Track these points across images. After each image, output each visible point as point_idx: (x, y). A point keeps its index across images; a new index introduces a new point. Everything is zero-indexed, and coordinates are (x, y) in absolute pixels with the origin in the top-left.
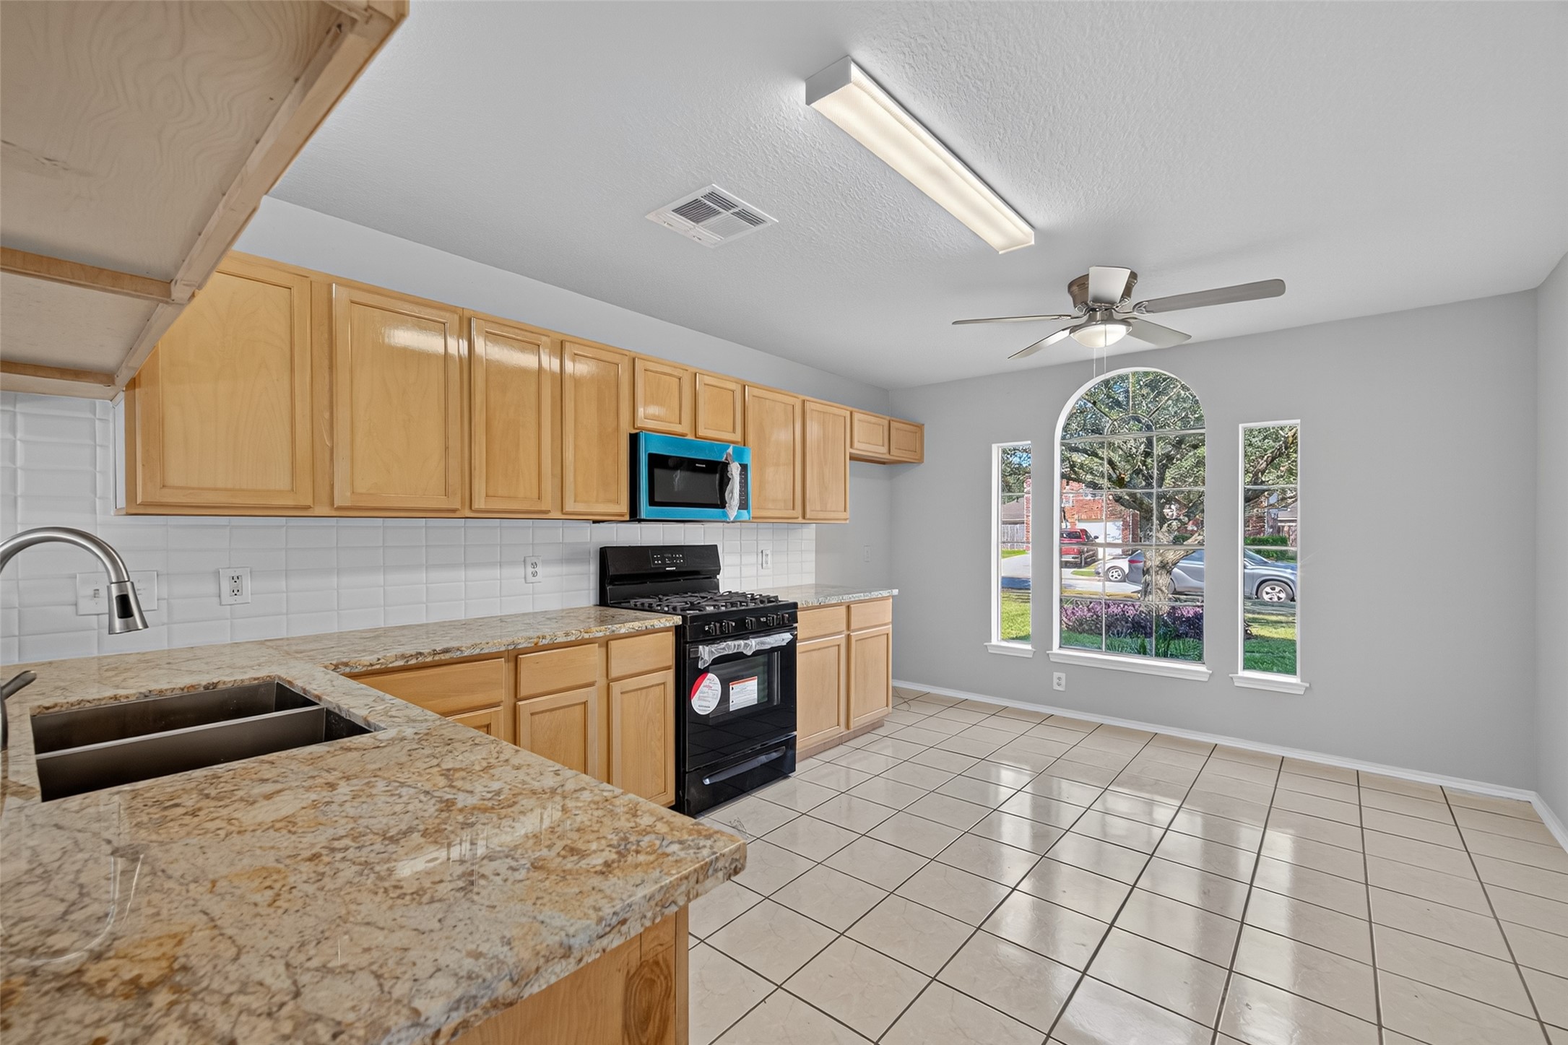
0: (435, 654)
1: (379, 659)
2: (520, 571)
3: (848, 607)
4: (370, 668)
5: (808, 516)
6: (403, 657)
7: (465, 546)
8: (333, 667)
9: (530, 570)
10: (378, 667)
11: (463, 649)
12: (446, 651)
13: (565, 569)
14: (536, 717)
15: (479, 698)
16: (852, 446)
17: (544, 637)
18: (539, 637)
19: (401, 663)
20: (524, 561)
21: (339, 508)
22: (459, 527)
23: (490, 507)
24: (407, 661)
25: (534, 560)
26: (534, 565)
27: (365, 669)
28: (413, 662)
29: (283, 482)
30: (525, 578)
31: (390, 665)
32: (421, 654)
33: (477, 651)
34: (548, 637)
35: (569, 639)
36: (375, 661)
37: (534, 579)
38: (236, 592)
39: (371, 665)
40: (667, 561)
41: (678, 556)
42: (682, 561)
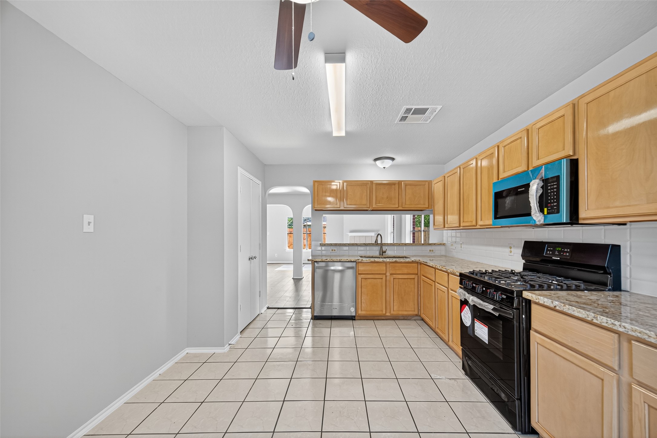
9: (510, 250)
20: (509, 246)
25: (512, 246)
30: (508, 253)
40: (557, 253)
41: (566, 250)
42: (568, 254)
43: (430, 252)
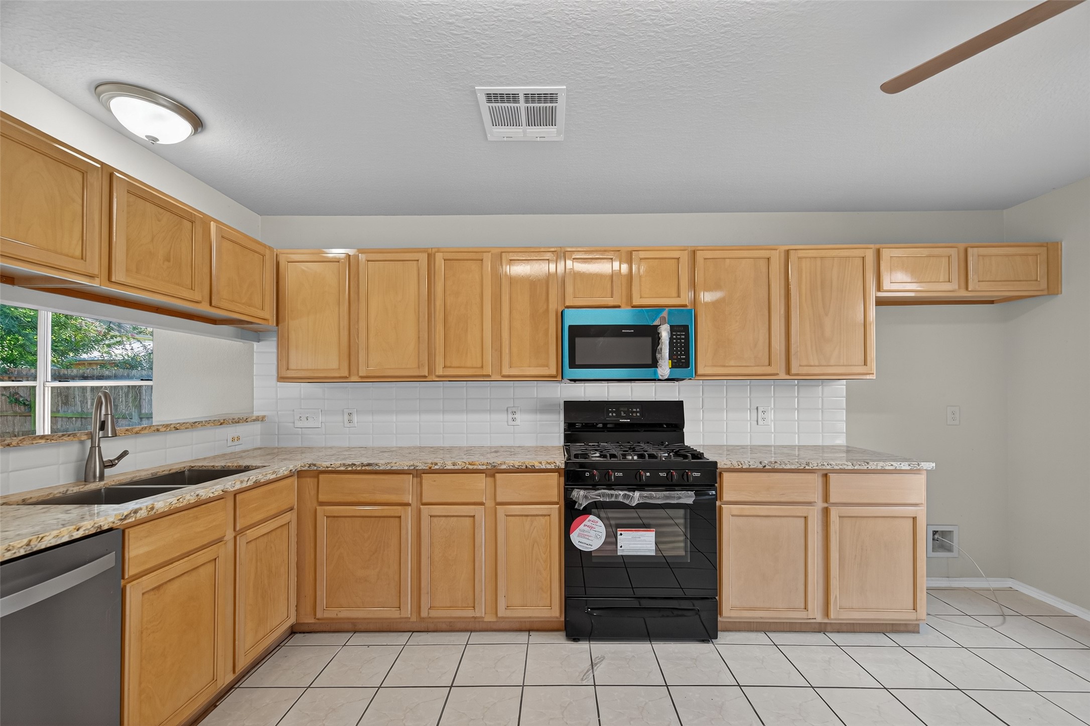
0: (362, 466)
1: (331, 465)
2: (503, 417)
3: (825, 476)
4: (326, 469)
5: (793, 371)
6: (344, 465)
7: (467, 399)
8: (308, 466)
9: (510, 416)
10: (330, 469)
11: (380, 465)
12: (369, 465)
13: (539, 417)
14: (435, 519)
15: (393, 498)
16: (879, 288)
17: (436, 464)
18: (432, 464)
19: (342, 468)
20: (507, 410)
21: (362, 377)
22: (463, 387)
23: (446, 374)
24: (347, 468)
25: (514, 410)
26: (514, 413)
27: (324, 469)
28: (350, 469)
29: (334, 364)
30: (507, 422)
31: (337, 469)
32: (355, 465)
33: (389, 467)
34: (439, 464)
35: (456, 467)
36: (329, 465)
37: (514, 423)
38: (350, 421)
39: (327, 467)
40: (623, 414)
41: (635, 410)
42: (638, 414)
43: (233, 444)
